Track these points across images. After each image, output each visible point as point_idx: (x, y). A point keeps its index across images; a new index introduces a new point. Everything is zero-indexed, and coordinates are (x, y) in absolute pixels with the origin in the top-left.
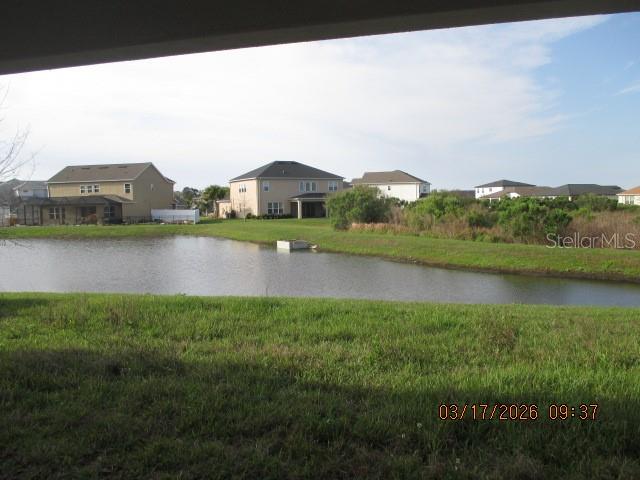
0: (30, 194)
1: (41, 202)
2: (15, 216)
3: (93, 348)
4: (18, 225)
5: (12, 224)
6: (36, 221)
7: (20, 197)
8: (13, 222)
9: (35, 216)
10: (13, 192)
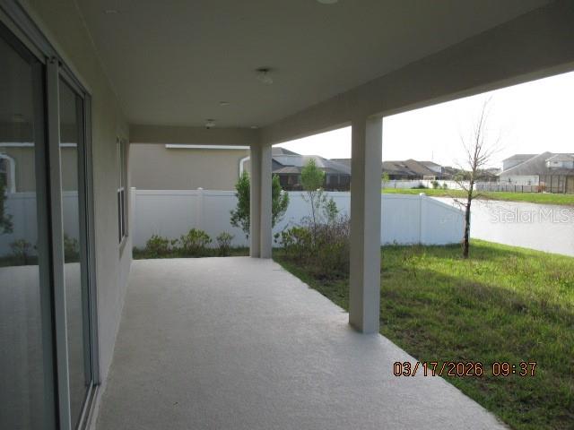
0: (560, 165)
1: (566, 173)
2: (543, 183)
3: (518, 291)
4: (544, 192)
5: (539, 191)
6: (561, 190)
7: (550, 168)
8: (540, 189)
9: (561, 185)
10: (545, 163)
